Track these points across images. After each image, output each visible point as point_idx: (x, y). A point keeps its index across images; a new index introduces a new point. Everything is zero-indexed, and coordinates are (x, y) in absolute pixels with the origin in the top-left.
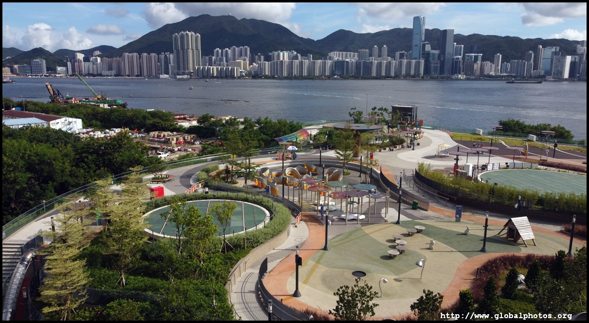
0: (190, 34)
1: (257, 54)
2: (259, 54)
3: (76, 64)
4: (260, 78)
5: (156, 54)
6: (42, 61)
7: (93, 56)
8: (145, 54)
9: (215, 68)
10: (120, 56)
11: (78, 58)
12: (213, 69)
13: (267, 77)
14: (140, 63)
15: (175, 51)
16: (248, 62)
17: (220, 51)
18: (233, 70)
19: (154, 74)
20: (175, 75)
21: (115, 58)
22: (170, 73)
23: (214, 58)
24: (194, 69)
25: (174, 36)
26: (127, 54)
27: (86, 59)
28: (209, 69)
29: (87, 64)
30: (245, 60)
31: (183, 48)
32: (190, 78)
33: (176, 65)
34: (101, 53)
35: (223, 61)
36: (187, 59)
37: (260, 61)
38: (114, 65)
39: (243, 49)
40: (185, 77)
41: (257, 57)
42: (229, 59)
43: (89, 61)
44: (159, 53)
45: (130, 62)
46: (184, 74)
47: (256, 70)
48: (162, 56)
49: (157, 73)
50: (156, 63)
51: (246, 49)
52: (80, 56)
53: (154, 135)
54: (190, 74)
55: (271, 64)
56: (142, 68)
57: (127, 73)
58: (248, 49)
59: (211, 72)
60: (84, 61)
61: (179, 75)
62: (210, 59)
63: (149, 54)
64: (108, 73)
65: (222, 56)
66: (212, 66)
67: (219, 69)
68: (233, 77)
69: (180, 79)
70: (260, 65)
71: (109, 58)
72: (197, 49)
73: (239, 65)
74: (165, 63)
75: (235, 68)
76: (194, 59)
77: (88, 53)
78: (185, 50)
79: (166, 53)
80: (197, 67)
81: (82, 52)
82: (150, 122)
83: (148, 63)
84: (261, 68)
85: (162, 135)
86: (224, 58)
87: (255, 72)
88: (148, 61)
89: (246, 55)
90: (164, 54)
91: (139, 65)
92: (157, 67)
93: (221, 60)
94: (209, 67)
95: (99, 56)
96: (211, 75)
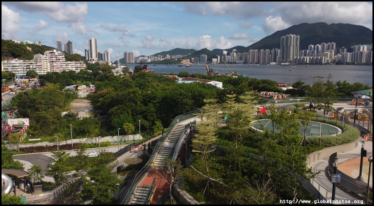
0: (292, 36)
1: (341, 48)
2: (343, 47)
3: (223, 57)
4: (343, 64)
5: (269, 50)
6: (205, 56)
7: (232, 52)
8: (262, 50)
9: (308, 58)
10: (247, 51)
11: (224, 53)
12: (307, 58)
13: (348, 64)
14: (259, 55)
15: (281, 47)
16: (334, 53)
17: (313, 46)
18: (321, 59)
19: (267, 62)
20: (280, 62)
21: (244, 53)
22: (277, 62)
23: (308, 51)
24: (293, 58)
25: (282, 38)
26: (251, 50)
27: (228, 54)
28: (304, 59)
29: (228, 56)
30: (331, 52)
31: (287, 46)
32: (290, 64)
33: (281, 56)
34: (236, 50)
35: (314, 53)
36: (289, 52)
37: (343, 52)
38: (243, 57)
39: (330, 45)
40: (287, 63)
41: (341, 50)
42: (319, 52)
43: (229, 55)
44: (271, 49)
45: (253, 55)
46: (286, 62)
47: (339, 59)
48: (273, 51)
49: (269, 61)
50: (269, 55)
51: (333, 44)
52: (225, 53)
53: (263, 93)
54: (290, 62)
55: (352, 55)
56: (260, 58)
57: (250, 62)
58: (335, 44)
59: (305, 60)
60: (227, 55)
61: (283, 63)
62: (305, 52)
63: (265, 50)
64: (240, 62)
65: (314, 49)
66: (306, 56)
67: (311, 58)
68: (321, 64)
69: (283, 65)
70: (343, 55)
71: (241, 53)
72: (296, 45)
73: (327, 55)
74: (274, 55)
75: (323, 57)
76: (294, 52)
77: (229, 51)
78: (288, 47)
79: (276, 49)
80: (295, 57)
81: (226, 50)
82: (261, 86)
83: (264, 55)
84: (344, 58)
85: (268, 94)
86: (316, 51)
87: (338, 60)
88: (264, 54)
89: (332, 49)
90: (275, 49)
91: (258, 57)
92: (269, 58)
93: (313, 52)
94: (304, 57)
95: (235, 52)
96: (305, 62)
